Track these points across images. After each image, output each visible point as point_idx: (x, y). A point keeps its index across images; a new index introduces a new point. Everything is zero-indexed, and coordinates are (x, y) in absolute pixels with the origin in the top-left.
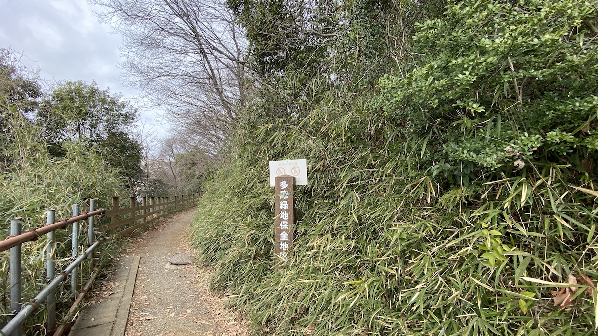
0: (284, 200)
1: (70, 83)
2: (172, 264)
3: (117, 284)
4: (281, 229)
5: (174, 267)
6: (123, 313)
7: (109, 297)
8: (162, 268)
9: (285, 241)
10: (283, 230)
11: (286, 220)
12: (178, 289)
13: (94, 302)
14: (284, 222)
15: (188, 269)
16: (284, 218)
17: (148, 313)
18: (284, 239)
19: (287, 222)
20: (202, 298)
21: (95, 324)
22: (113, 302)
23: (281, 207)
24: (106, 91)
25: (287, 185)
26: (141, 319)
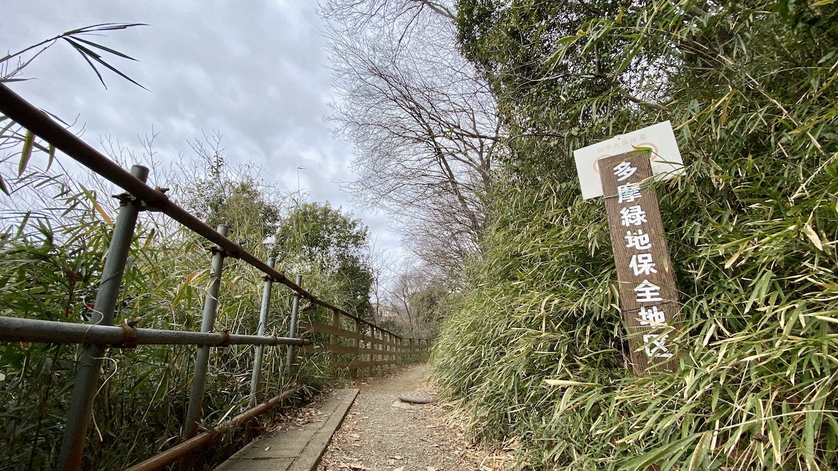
0: (632, 204)
1: (306, 206)
2: (403, 401)
3: (319, 413)
4: (636, 273)
5: (405, 406)
6: (316, 449)
7: (303, 426)
8: (388, 406)
9: (654, 304)
10: (643, 277)
11: (646, 252)
12: (412, 434)
13: (280, 427)
14: (640, 257)
15: (427, 410)
16: (638, 247)
17: (357, 460)
18: (649, 299)
19: (649, 256)
20: (457, 452)
21: (267, 456)
22: (306, 432)
23: (626, 222)
24: (338, 211)
25: (634, 169)
26: (343, 465)
